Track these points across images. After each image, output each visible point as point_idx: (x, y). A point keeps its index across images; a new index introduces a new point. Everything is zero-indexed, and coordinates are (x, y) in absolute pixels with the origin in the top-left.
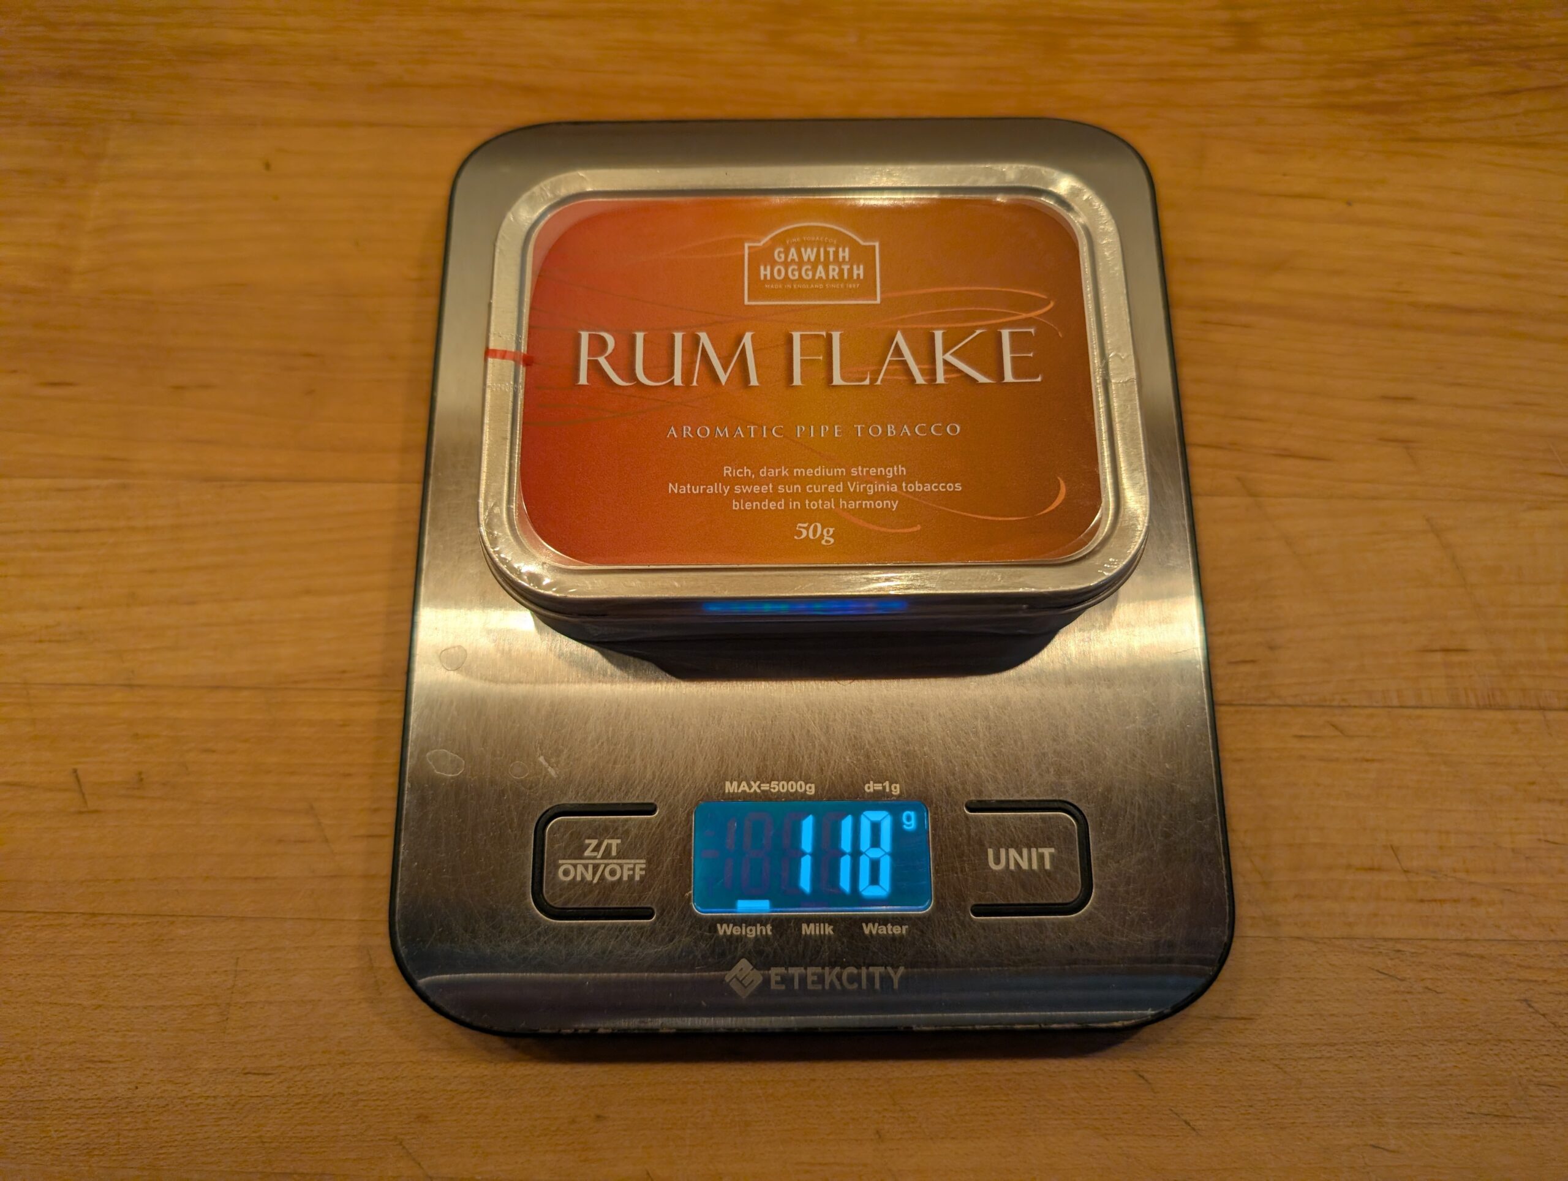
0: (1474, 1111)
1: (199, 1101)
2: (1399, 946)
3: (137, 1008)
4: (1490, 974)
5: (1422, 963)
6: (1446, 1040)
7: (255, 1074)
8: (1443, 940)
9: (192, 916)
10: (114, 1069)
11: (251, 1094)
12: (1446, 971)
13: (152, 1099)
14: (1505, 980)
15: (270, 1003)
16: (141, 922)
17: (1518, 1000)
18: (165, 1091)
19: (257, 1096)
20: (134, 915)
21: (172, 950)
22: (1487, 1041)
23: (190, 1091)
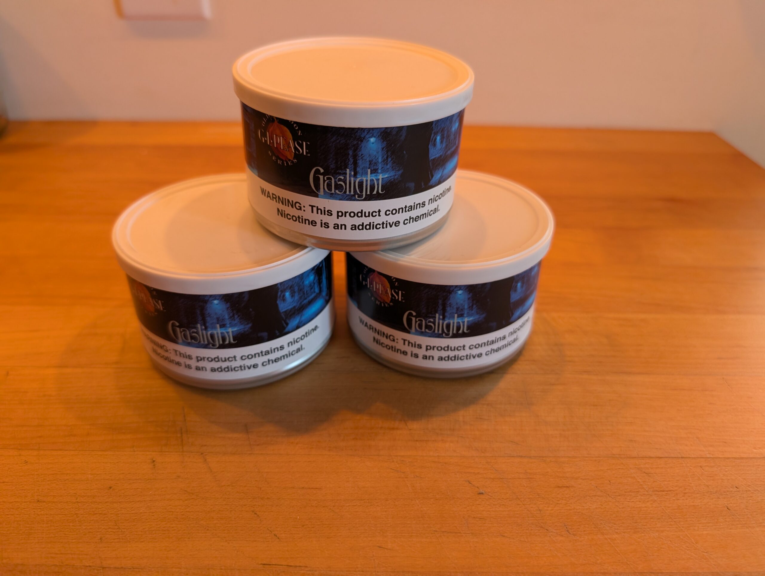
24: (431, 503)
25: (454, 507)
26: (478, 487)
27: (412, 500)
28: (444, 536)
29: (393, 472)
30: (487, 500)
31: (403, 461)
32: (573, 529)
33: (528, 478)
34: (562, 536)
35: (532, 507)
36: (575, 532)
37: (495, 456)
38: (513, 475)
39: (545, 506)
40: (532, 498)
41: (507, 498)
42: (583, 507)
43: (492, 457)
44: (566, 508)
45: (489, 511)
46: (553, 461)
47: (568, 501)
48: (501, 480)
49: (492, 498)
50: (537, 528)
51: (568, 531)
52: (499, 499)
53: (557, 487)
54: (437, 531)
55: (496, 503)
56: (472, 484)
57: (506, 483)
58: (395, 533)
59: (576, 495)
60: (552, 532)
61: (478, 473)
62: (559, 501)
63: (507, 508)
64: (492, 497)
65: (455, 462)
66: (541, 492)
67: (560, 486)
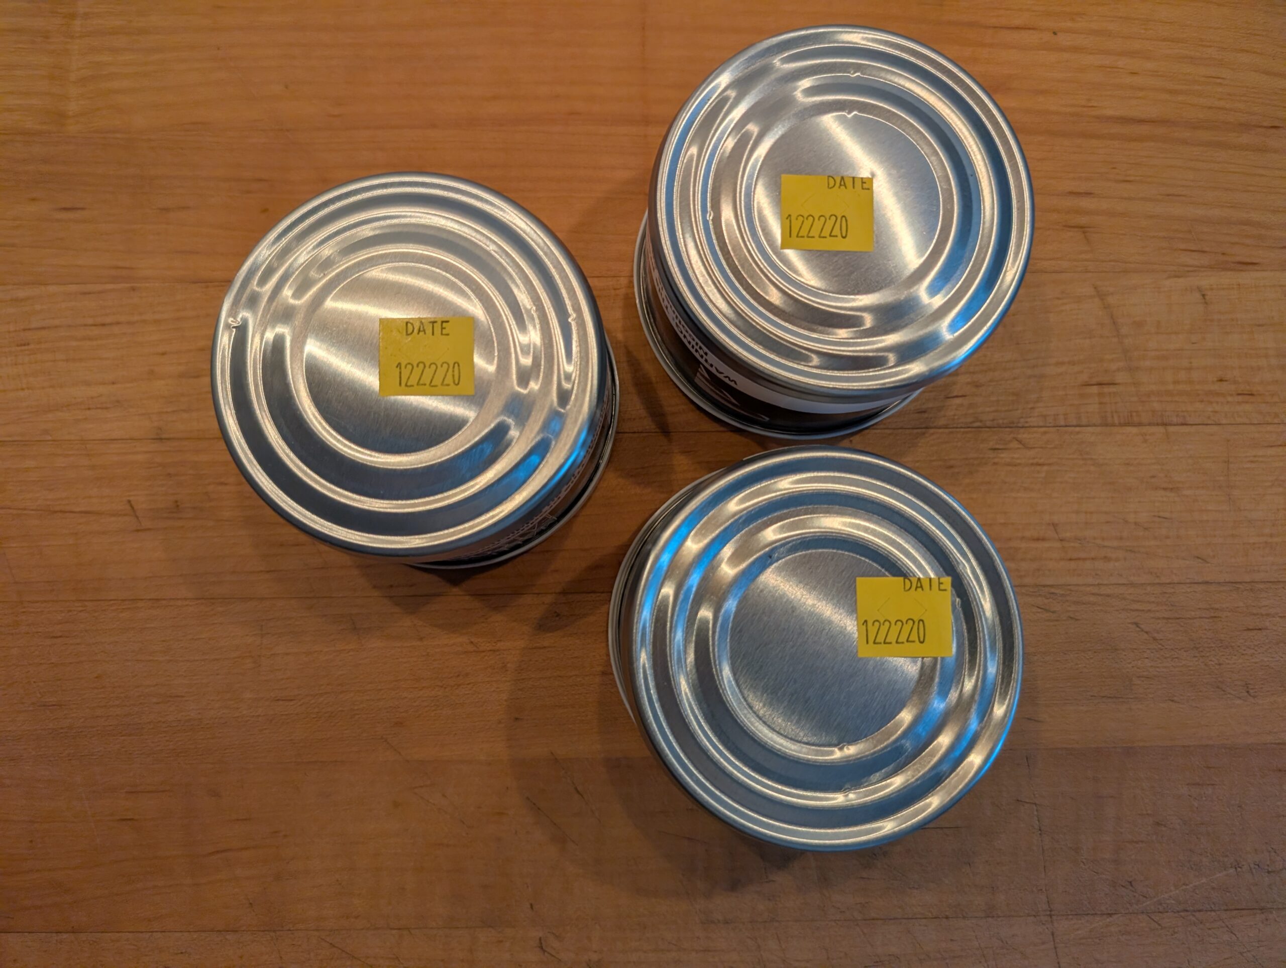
0: (1096, 695)
1: (248, 718)
2: (1053, 590)
3: (197, 660)
4: (1113, 607)
5: (1067, 601)
6: (1079, 650)
7: (283, 700)
8: (1083, 585)
9: (226, 599)
10: (187, 701)
11: (282, 713)
12: (1084, 606)
13: (216, 718)
14: (1123, 610)
15: (287, 654)
16: (190, 603)
17: (1129, 623)
18: (224, 713)
19: (287, 715)
20: (185, 599)
21: (216, 622)
22: (1108, 650)
23: (241, 712)
24: (1088, 657)
25: (1116, 662)
26: (1147, 633)
27: (1065, 654)
28: (1103, 702)
29: (1039, 612)
30: (1157, 651)
31: (1053, 593)
32: (1255, 689)
33: (1212, 617)
34: (1240, 698)
35: (1211, 660)
36: (1257, 694)
37: (1175, 583)
38: (1193, 613)
39: (1227, 659)
40: (1212, 647)
41: (1183, 648)
42: (1272, 658)
43: (1170, 584)
44: (1253, 661)
45: (1158, 667)
46: (1247, 590)
47: (1256, 651)
48: (1177, 621)
49: (1163, 648)
50: (1213, 689)
51: (1248, 692)
52: (1172, 649)
53: (1245, 630)
54: (1095, 696)
55: (1168, 655)
56: (1139, 628)
57: (1182, 624)
58: (1045, 701)
59: (1267, 641)
60: (1229, 693)
61: (1149, 611)
62: (1245, 650)
63: (1181, 663)
64: (1163, 646)
65: (1121, 594)
66: (1226, 637)
67: (1251, 627)
